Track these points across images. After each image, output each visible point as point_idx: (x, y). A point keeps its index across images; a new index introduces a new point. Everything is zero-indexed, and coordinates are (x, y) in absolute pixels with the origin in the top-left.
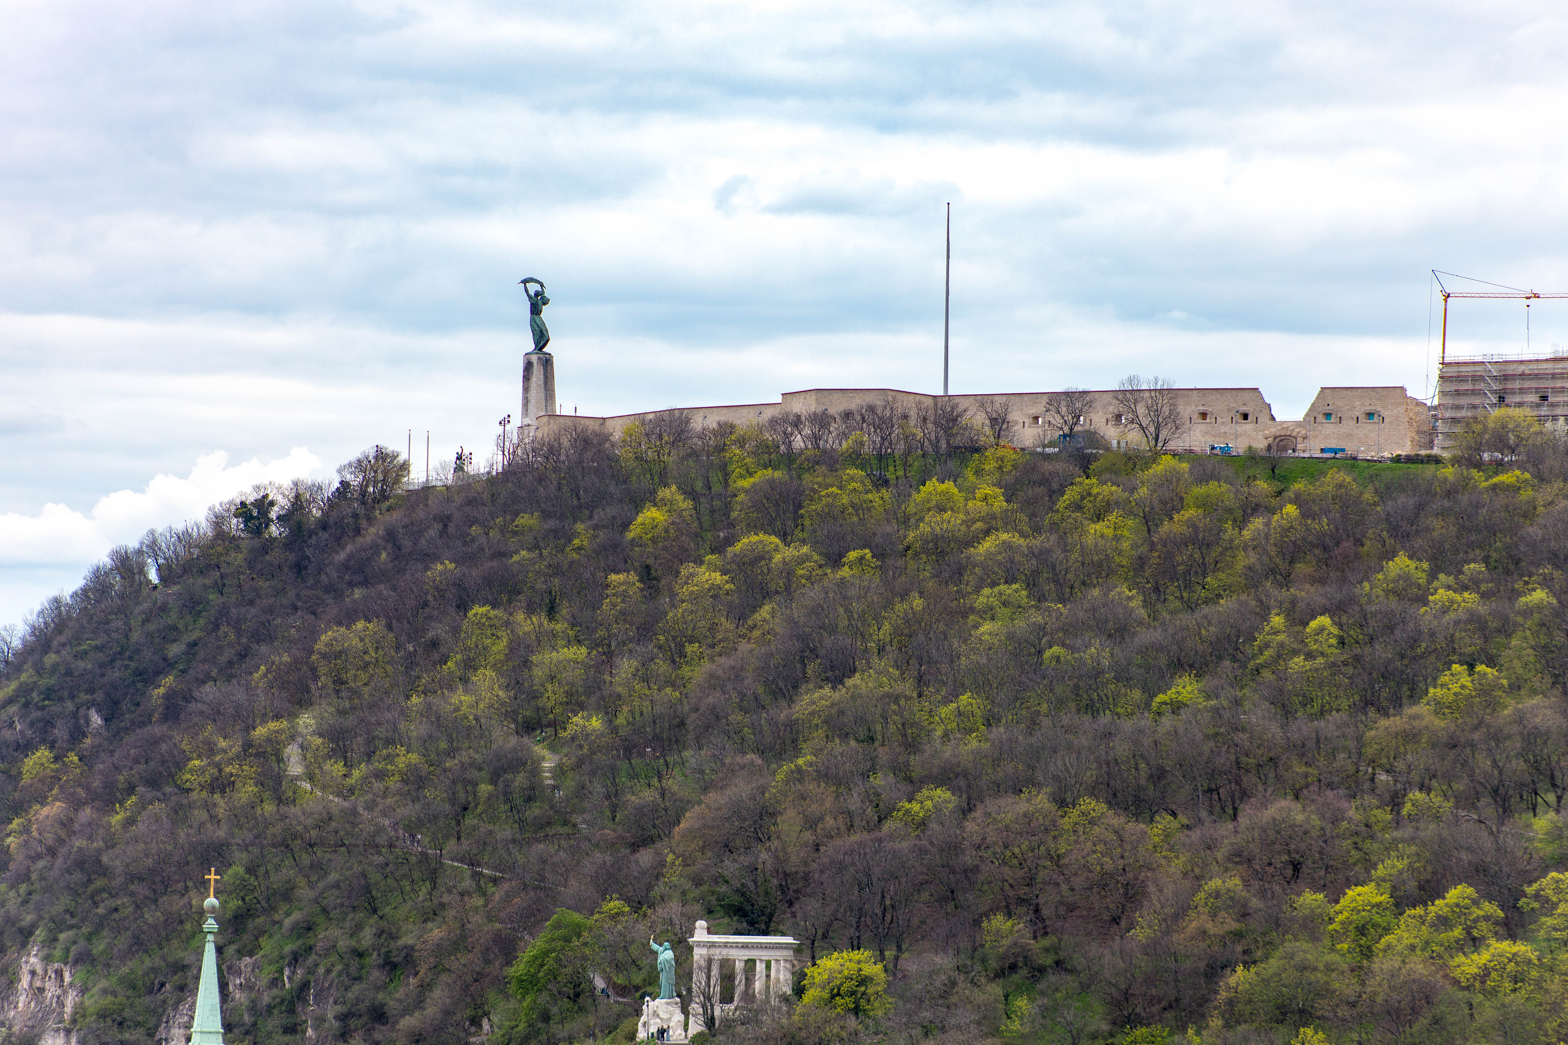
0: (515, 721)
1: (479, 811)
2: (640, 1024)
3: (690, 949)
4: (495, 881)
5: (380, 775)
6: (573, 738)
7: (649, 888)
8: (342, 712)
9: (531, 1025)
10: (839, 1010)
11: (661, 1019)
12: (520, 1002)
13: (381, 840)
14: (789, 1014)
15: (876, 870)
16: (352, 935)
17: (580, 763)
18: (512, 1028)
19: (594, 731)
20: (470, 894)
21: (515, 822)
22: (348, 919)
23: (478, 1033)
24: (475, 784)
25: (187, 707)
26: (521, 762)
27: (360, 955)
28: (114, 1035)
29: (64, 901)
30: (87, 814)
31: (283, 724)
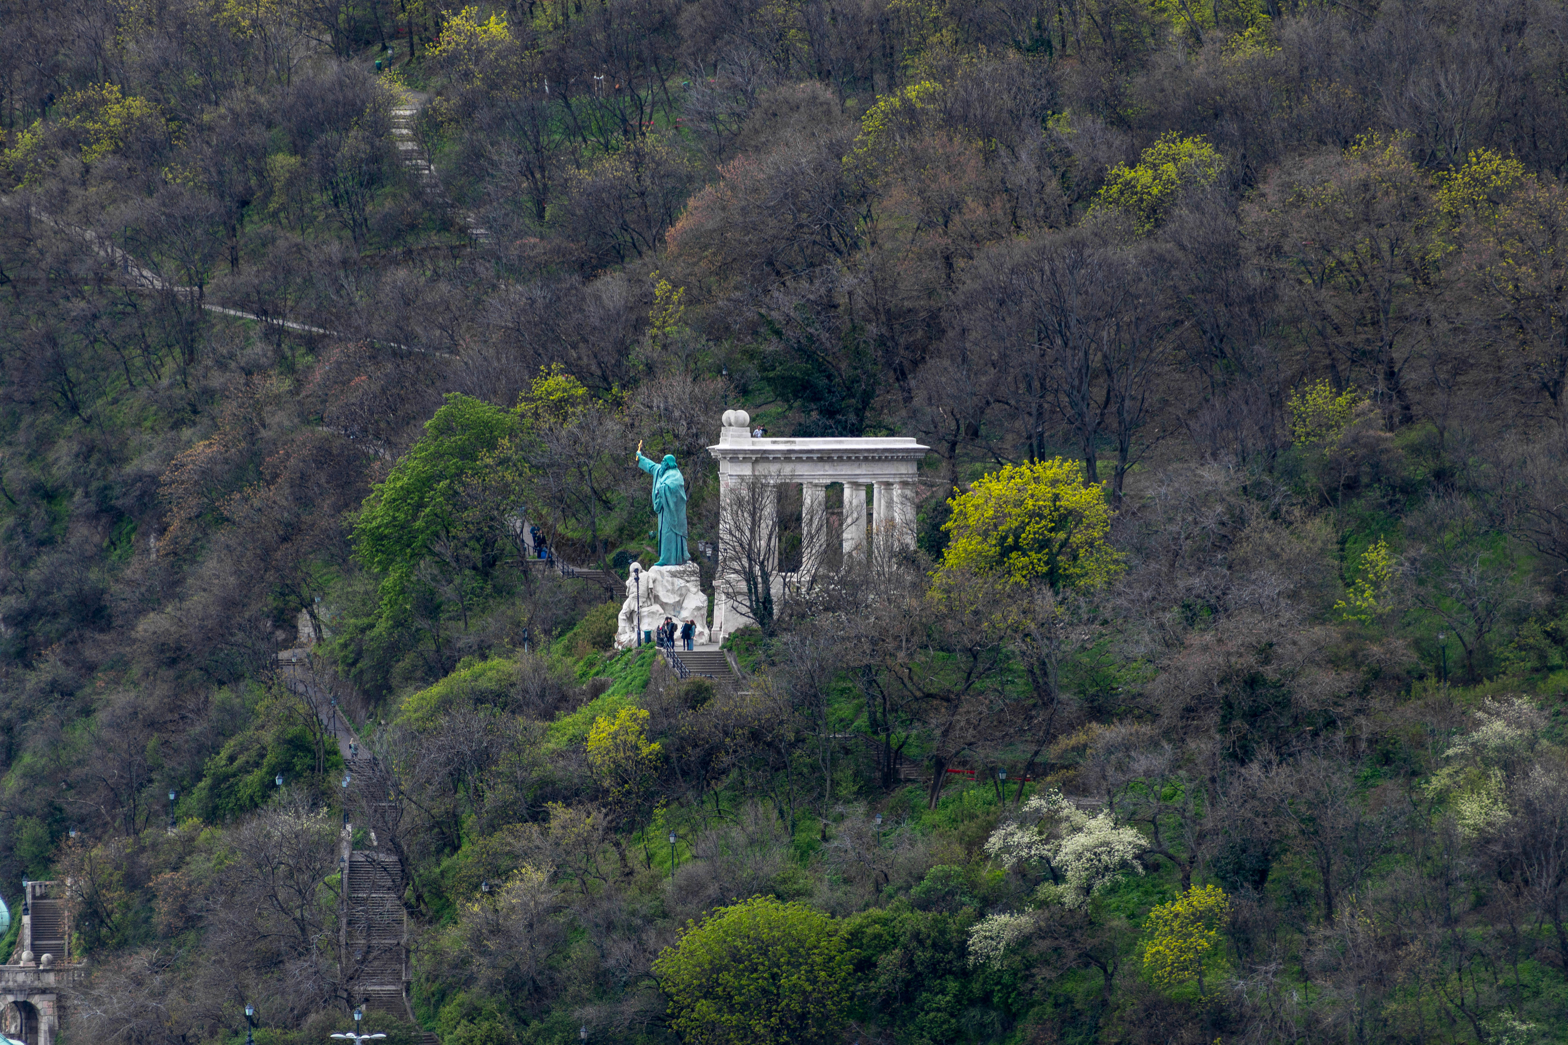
0: (332, 26)
1: (272, 206)
2: (621, 616)
3: (712, 466)
4: (312, 344)
5: (71, 141)
6: (452, 59)
7: (623, 350)
9: (399, 623)
10: (1018, 578)
11: (663, 605)
12: (376, 578)
13: (81, 269)
14: (919, 589)
15: (1074, 301)
16: (30, 458)
17: (468, 108)
18: (363, 631)
19: (492, 43)
20: (262, 369)
21: (345, 225)
22: (22, 425)
23: (292, 640)
24: (261, 153)
26: (351, 109)
27: (48, 495)
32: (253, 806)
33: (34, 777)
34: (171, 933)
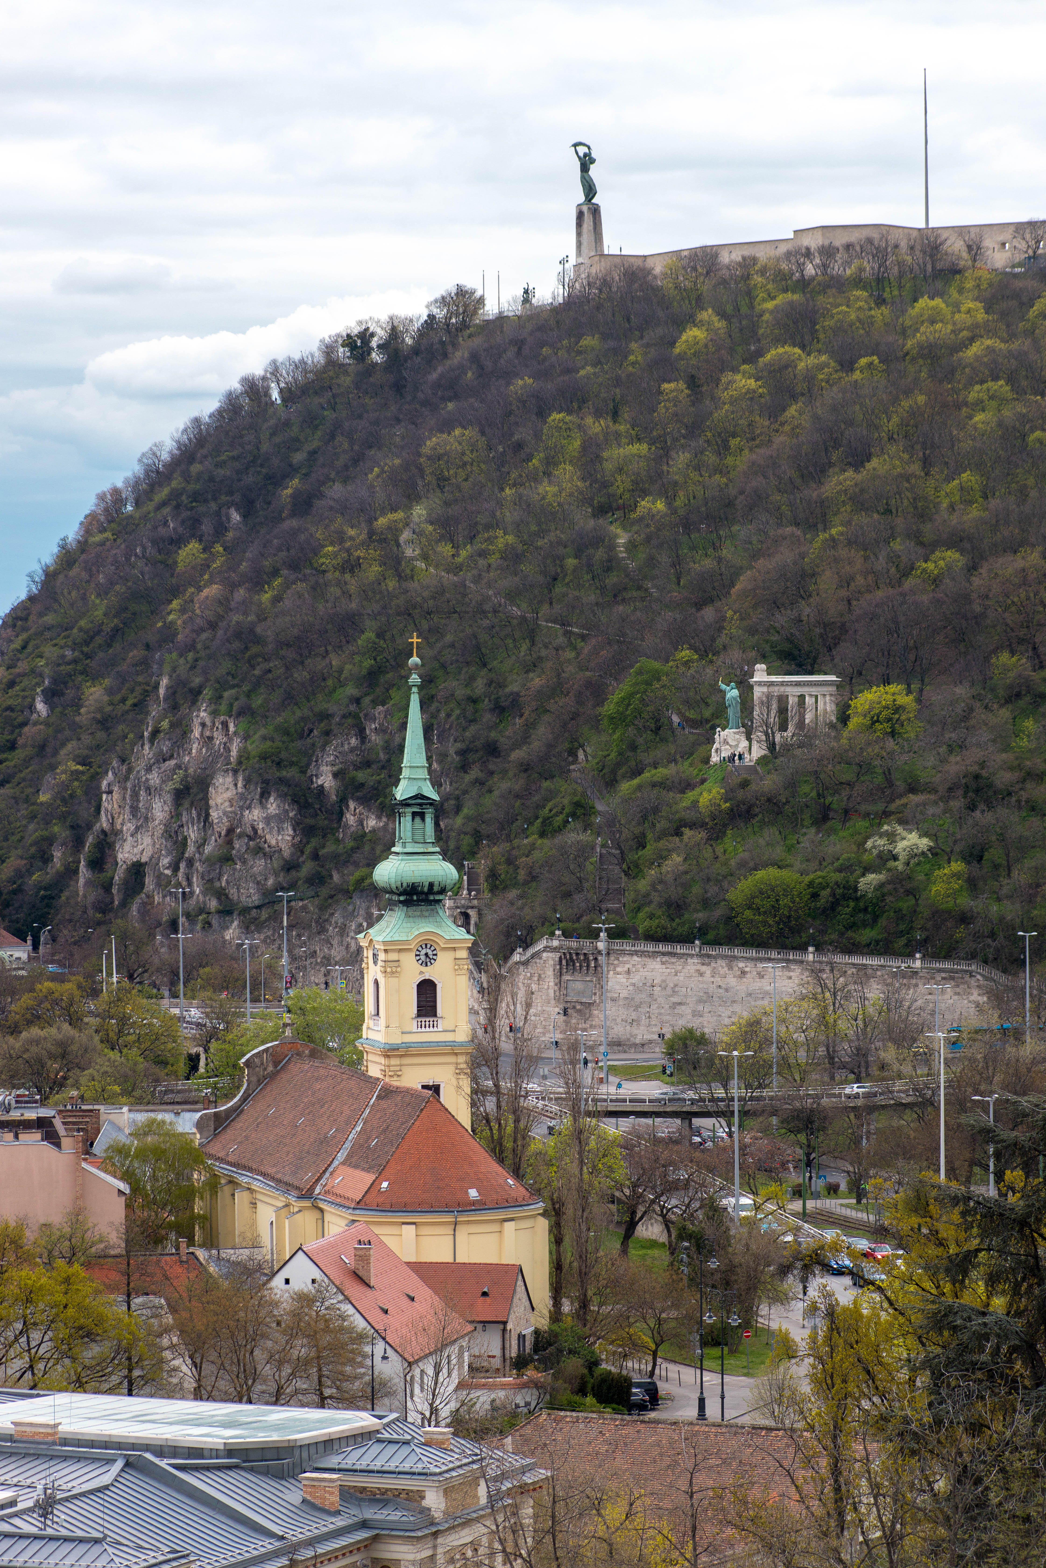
0: (591, 505)
1: (567, 581)
2: (713, 751)
3: (751, 687)
4: (583, 637)
5: (483, 554)
6: (641, 519)
7: (713, 640)
8: (447, 504)
9: (620, 754)
10: (879, 734)
12: (611, 735)
13: (487, 607)
14: (837, 738)
15: (902, 618)
16: (466, 685)
17: (648, 539)
18: (605, 757)
19: (659, 512)
20: (563, 649)
21: (597, 588)
22: (463, 672)
23: (575, 761)
24: (562, 558)
25: (319, 504)
26: (599, 540)
27: (474, 701)
28: (274, 773)
29: (226, 665)
30: (241, 593)
31: (400, 515)
32: (559, 830)
33: (468, 818)
34: (526, 883)
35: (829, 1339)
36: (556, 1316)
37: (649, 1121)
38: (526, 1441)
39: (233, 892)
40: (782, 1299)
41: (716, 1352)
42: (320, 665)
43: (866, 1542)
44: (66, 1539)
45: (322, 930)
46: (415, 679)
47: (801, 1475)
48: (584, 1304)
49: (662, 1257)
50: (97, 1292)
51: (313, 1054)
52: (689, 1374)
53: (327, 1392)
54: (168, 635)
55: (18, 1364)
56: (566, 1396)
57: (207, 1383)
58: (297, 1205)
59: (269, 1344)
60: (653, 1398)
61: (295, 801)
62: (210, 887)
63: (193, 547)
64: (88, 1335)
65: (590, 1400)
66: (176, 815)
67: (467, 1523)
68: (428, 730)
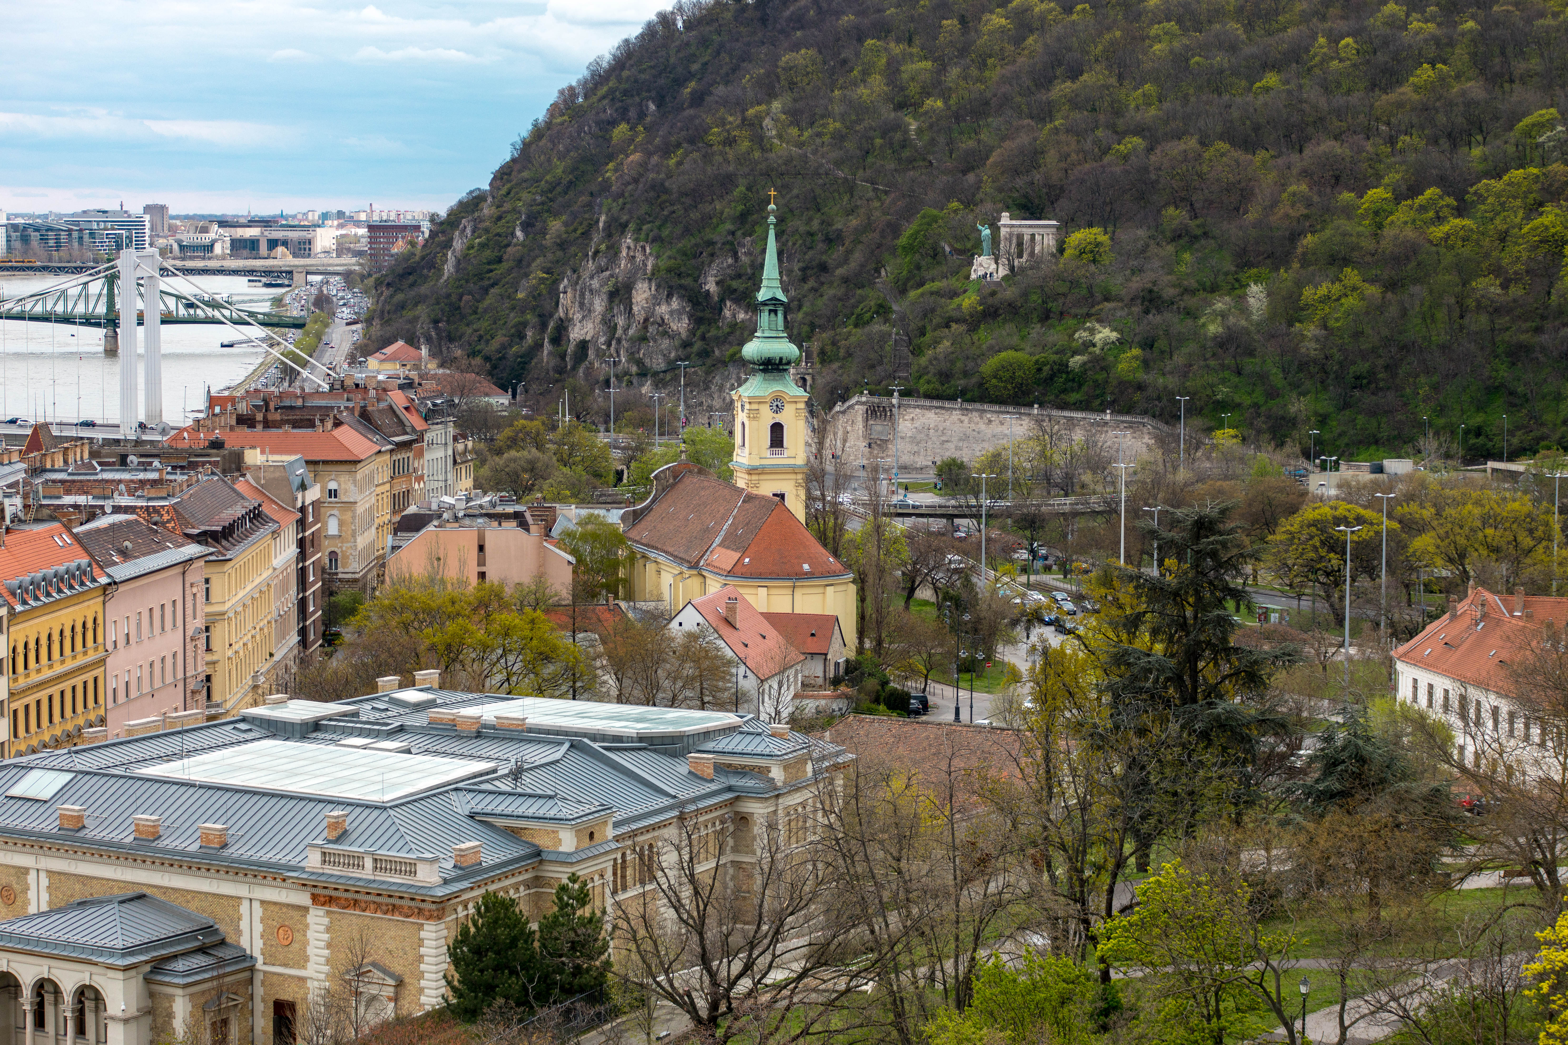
0: (893, 103)
1: (875, 154)
2: (972, 270)
5: (819, 135)
6: (926, 113)
7: (974, 195)
8: (795, 100)
9: (909, 272)
10: (1084, 261)
11: (984, 268)
12: (903, 259)
13: (821, 171)
14: (1056, 264)
15: (1102, 183)
17: (931, 126)
18: (899, 274)
19: (938, 108)
20: (872, 200)
21: (896, 159)
23: (879, 276)
24: (872, 139)
25: (709, 99)
26: (898, 126)
27: (812, 234)
28: (675, 281)
29: (644, 208)
30: (655, 159)
31: (763, 107)
32: (868, 323)
33: (806, 314)
34: (844, 358)
35: (1044, 670)
36: (860, 650)
37: (925, 520)
38: (839, 734)
39: (647, 361)
40: (1012, 642)
41: (967, 676)
42: (708, 208)
43: (1066, 807)
44: (530, 796)
45: (707, 388)
46: (772, 219)
47: (1023, 761)
48: (879, 643)
49: (933, 612)
50: (552, 629)
51: (700, 472)
52: (949, 691)
53: (706, 699)
54: (605, 187)
55: (499, 677)
56: (866, 704)
57: (626, 692)
58: (687, 573)
59: (668, 666)
60: (925, 707)
61: (690, 301)
62: (633, 358)
63: (623, 127)
64: (547, 658)
65: (882, 707)
66: (609, 309)
67: (798, 789)
68: (780, 254)
